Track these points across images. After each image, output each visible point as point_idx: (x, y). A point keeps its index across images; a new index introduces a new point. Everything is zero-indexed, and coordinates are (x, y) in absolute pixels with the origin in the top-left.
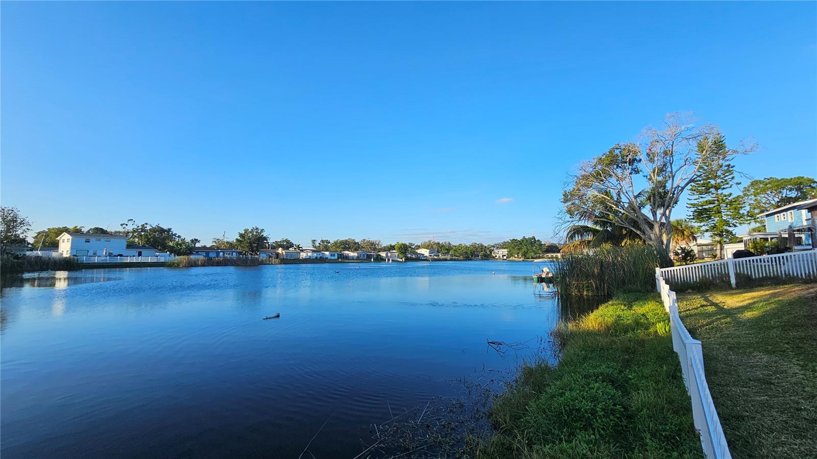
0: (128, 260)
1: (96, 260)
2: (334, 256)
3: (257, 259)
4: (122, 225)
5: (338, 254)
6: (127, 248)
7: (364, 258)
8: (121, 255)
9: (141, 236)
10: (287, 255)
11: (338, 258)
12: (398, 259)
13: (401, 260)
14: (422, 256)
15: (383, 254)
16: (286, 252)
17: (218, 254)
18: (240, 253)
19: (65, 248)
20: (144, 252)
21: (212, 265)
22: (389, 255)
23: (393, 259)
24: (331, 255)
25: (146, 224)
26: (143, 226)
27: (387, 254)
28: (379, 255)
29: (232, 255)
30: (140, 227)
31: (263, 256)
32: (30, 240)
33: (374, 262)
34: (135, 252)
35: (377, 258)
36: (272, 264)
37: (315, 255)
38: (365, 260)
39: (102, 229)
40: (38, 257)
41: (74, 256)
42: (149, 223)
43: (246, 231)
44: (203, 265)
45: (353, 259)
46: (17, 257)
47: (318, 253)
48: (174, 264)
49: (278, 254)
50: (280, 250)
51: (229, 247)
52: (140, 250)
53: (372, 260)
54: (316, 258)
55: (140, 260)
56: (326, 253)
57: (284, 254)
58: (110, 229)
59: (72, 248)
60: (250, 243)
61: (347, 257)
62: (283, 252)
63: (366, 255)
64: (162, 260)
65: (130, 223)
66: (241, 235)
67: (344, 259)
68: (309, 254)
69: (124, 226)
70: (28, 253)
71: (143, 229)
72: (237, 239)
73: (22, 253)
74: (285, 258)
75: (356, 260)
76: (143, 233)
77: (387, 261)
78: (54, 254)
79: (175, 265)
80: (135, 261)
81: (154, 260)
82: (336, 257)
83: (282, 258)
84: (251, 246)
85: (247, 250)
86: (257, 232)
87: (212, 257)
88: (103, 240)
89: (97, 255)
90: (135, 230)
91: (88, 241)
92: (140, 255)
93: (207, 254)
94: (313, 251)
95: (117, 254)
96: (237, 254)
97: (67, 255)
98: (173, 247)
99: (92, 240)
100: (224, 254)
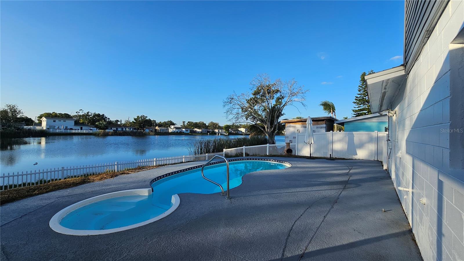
0: (74, 131)
1: (57, 131)
2: (188, 131)
3: (142, 132)
4: (77, 112)
5: (190, 130)
6: (75, 125)
7: (205, 133)
8: (71, 129)
10: (160, 130)
11: (190, 132)
12: (225, 134)
13: (226, 134)
14: (240, 132)
15: (217, 131)
16: (160, 129)
17: (122, 129)
18: (135, 129)
19: (44, 125)
20: (83, 128)
21: (117, 135)
22: (220, 131)
23: (222, 133)
24: (186, 131)
25: (89, 112)
26: (87, 113)
27: (219, 131)
28: (214, 131)
29: (130, 130)
31: (147, 131)
33: (209, 135)
34: (79, 127)
35: (212, 132)
36: (150, 135)
37: (177, 130)
38: (205, 134)
41: (48, 129)
43: (138, 117)
44: (112, 135)
45: (199, 133)
46: (18, 129)
47: (179, 130)
48: (96, 134)
49: (156, 130)
51: (130, 125)
52: (81, 126)
53: (209, 134)
54: (177, 132)
55: (80, 131)
56: (183, 129)
59: (47, 125)
60: (140, 124)
61: (195, 132)
62: (159, 128)
63: (206, 131)
64: (91, 132)
65: (81, 111)
66: (135, 119)
67: (193, 133)
68: (174, 130)
69: (78, 113)
70: (25, 127)
71: (87, 115)
72: (133, 121)
73: (22, 127)
74: (159, 132)
75: (200, 133)
77: (217, 135)
78: (38, 128)
80: (77, 132)
81: (87, 132)
82: (189, 132)
83: (158, 132)
84: (140, 125)
85: (138, 127)
86: (144, 118)
87: (119, 131)
88: (62, 121)
89: (58, 128)
90: (83, 115)
91: (54, 121)
92: (81, 129)
93: (117, 129)
94: (177, 128)
95: (69, 128)
96: (133, 129)
97: (45, 128)
98: (97, 125)
99: (57, 121)
100: (126, 129)
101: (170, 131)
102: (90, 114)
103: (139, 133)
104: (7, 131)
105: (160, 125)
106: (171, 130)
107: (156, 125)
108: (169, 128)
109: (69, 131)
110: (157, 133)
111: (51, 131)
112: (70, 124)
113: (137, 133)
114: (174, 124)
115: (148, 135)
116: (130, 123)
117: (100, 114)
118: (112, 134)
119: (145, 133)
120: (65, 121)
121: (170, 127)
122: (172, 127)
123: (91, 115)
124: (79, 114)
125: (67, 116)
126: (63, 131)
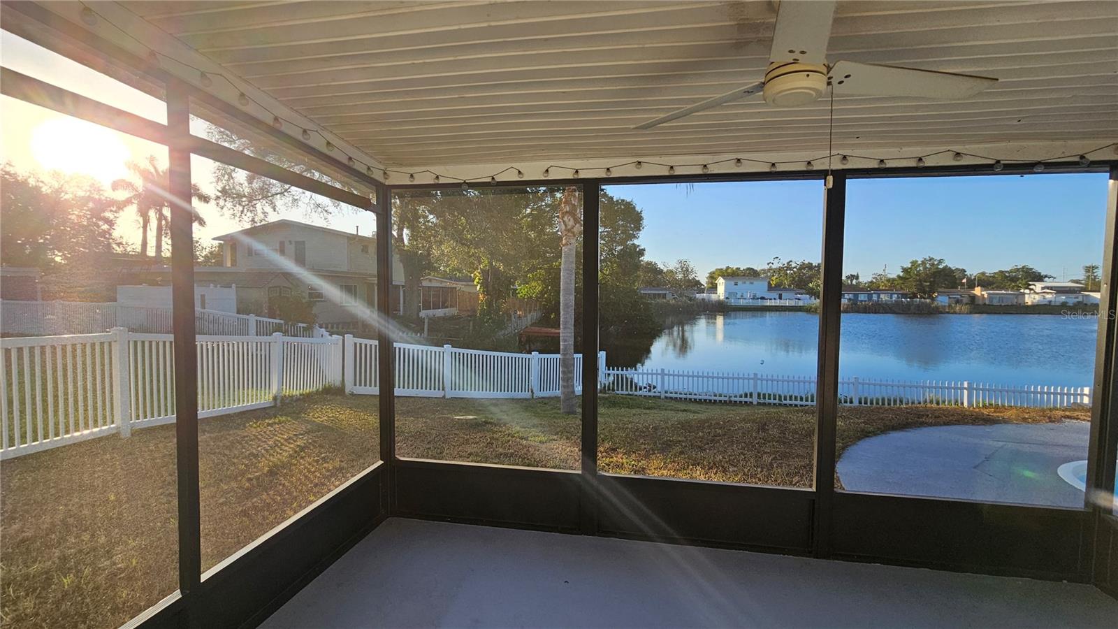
0: (768, 303)
1: (742, 302)
3: (928, 306)
4: (768, 264)
6: (767, 290)
8: (763, 298)
9: (787, 274)
10: (992, 298)
16: (989, 294)
17: (870, 296)
18: (904, 295)
19: (721, 292)
20: (784, 295)
21: (858, 312)
25: (791, 261)
26: (788, 263)
29: (891, 298)
30: (786, 265)
31: (942, 300)
32: (704, 281)
34: (775, 294)
36: (955, 313)
37: (1063, 298)
39: (752, 269)
40: (703, 299)
41: (727, 298)
42: (794, 260)
43: (914, 263)
46: (690, 300)
47: (1073, 296)
48: (811, 308)
49: (973, 297)
50: (978, 291)
51: (890, 286)
52: (781, 292)
54: (1066, 303)
55: (778, 303)
56: (1091, 294)
57: (986, 296)
58: (758, 267)
59: (725, 291)
60: (920, 280)
62: (983, 293)
64: (801, 303)
65: (777, 261)
66: (905, 270)
68: (1049, 297)
69: (771, 265)
70: (698, 295)
71: (789, 268)
72: (899, 276)
73: (694, 296)
74: (987, 303)
76: (788, 272)
78: (714, 297)
79: (813, 310)
80: (773, 304)
81: (793, 303)
83: (981, 302)
84: (921, 285)
85: (914, 290)
86: (933, 264)
87: (861, 301)
88: (748, 282)
89: (742, 297)
90: (780, 269)
91: (736, 284)
92: (780, 298)
93: (856, 296)
94: (1060, 291)
95: (759, 297)
96: (898, 298)
97: (722, 298)
98: (813, 289)
99: (740, 283)
100: (879, 297)
101: (1030, 299)
102: (793, 265)
103: (918, 306)
104: (680, 303)
105: (985, 282)
106: (1032, 296)
107: (972, 284)
108: (1027, 291)
109: (760, 303)
110: (977, 307)
111: (733, 302)
112: (760, 287)
113: (912, 308)
114: (1040, 278)
115: (948, 313)
116: (889, 280)
117: (812, 264)
118: (847, 308)
119: (937, 308)
120: (752, 283)
121: (1031, 287)
122: (1038, 286)
123: (795, 267)
124: (774, 267)
125: (752, 274)
126: (750, 302)
